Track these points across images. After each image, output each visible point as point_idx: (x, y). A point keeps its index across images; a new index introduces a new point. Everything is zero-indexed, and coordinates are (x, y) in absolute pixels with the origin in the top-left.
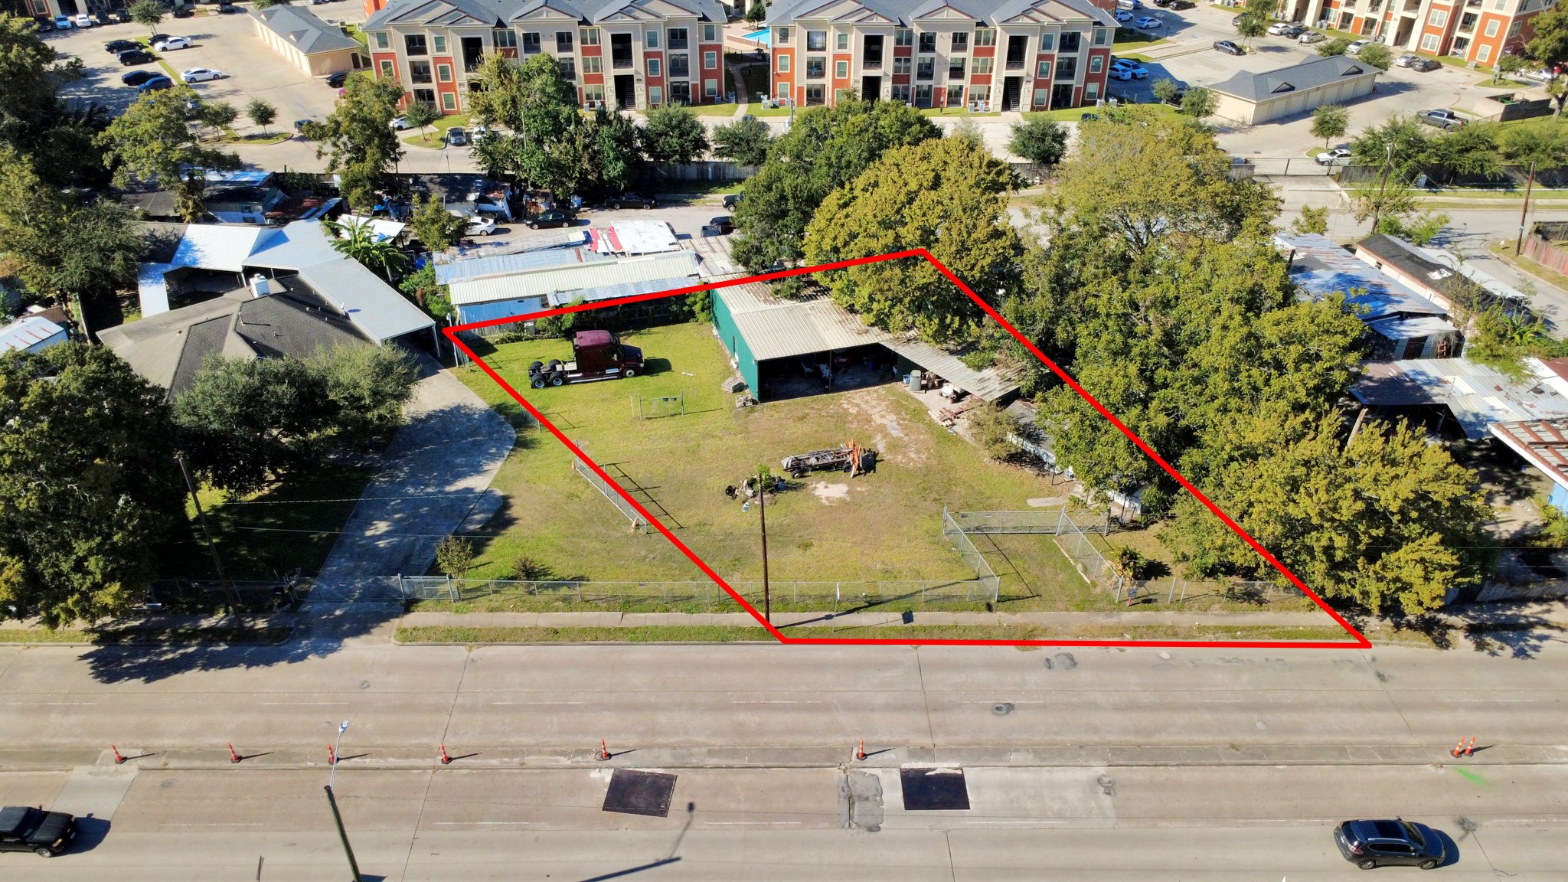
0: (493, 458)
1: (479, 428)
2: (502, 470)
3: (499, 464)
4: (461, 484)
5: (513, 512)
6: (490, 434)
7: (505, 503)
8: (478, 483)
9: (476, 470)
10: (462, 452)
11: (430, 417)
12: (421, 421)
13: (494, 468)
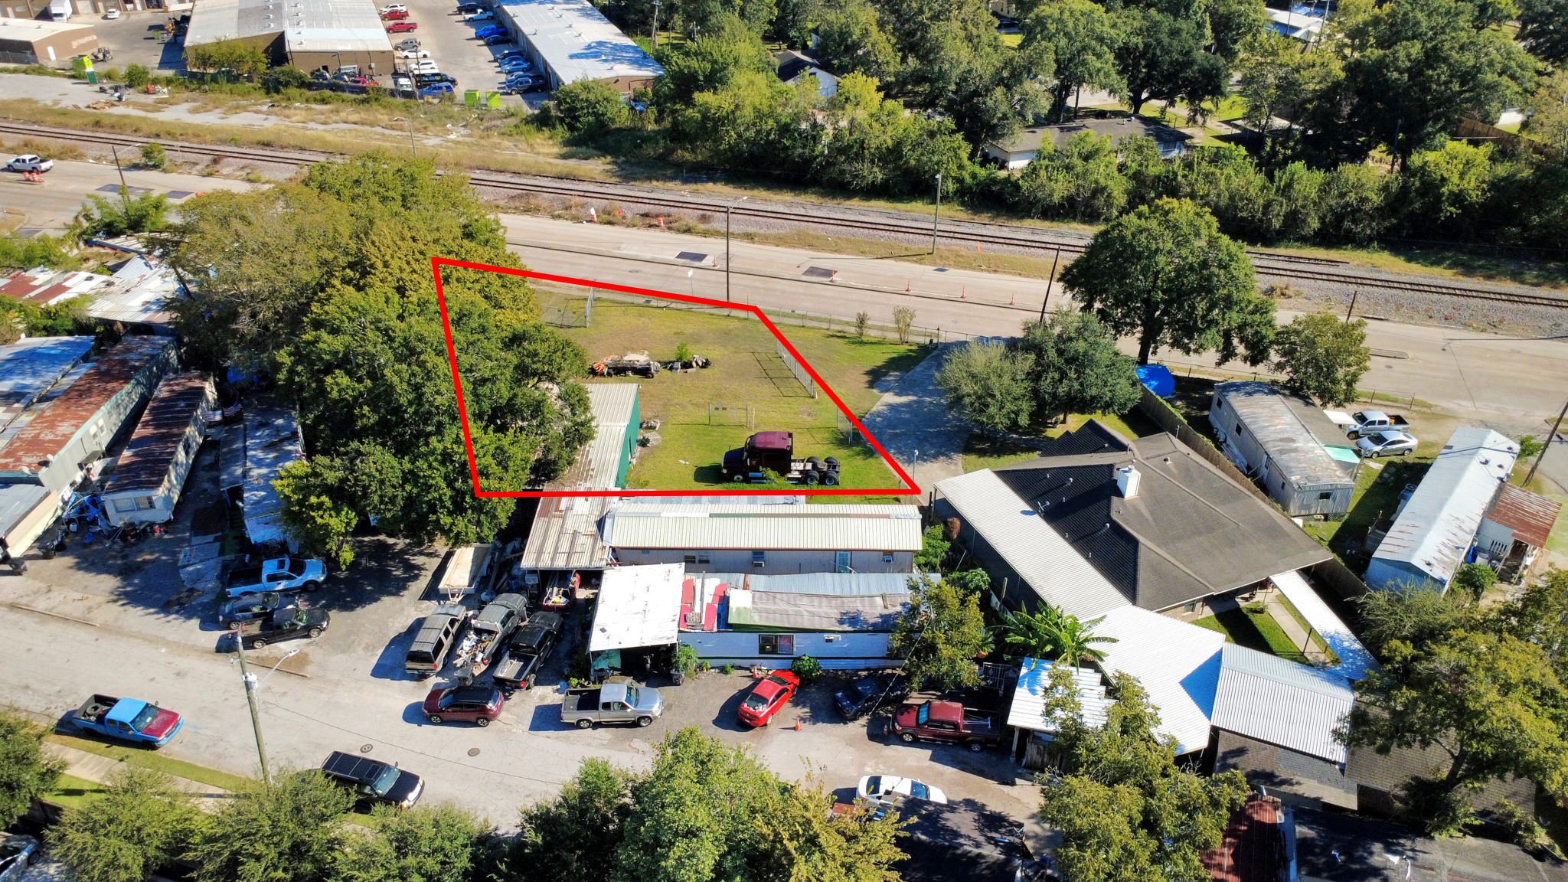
0: (879, 414)
1: (890, 440)
2: (874, 404)
3: (874, 409)
4: (904, 399)
5: (867, 378)
6: (880, 433)
7: (872, 384)
8: (890, 398)
9: (893, 408)
10: (904, 422)
11: (935, 457)
12: (943, 454)
13: (878, 407)
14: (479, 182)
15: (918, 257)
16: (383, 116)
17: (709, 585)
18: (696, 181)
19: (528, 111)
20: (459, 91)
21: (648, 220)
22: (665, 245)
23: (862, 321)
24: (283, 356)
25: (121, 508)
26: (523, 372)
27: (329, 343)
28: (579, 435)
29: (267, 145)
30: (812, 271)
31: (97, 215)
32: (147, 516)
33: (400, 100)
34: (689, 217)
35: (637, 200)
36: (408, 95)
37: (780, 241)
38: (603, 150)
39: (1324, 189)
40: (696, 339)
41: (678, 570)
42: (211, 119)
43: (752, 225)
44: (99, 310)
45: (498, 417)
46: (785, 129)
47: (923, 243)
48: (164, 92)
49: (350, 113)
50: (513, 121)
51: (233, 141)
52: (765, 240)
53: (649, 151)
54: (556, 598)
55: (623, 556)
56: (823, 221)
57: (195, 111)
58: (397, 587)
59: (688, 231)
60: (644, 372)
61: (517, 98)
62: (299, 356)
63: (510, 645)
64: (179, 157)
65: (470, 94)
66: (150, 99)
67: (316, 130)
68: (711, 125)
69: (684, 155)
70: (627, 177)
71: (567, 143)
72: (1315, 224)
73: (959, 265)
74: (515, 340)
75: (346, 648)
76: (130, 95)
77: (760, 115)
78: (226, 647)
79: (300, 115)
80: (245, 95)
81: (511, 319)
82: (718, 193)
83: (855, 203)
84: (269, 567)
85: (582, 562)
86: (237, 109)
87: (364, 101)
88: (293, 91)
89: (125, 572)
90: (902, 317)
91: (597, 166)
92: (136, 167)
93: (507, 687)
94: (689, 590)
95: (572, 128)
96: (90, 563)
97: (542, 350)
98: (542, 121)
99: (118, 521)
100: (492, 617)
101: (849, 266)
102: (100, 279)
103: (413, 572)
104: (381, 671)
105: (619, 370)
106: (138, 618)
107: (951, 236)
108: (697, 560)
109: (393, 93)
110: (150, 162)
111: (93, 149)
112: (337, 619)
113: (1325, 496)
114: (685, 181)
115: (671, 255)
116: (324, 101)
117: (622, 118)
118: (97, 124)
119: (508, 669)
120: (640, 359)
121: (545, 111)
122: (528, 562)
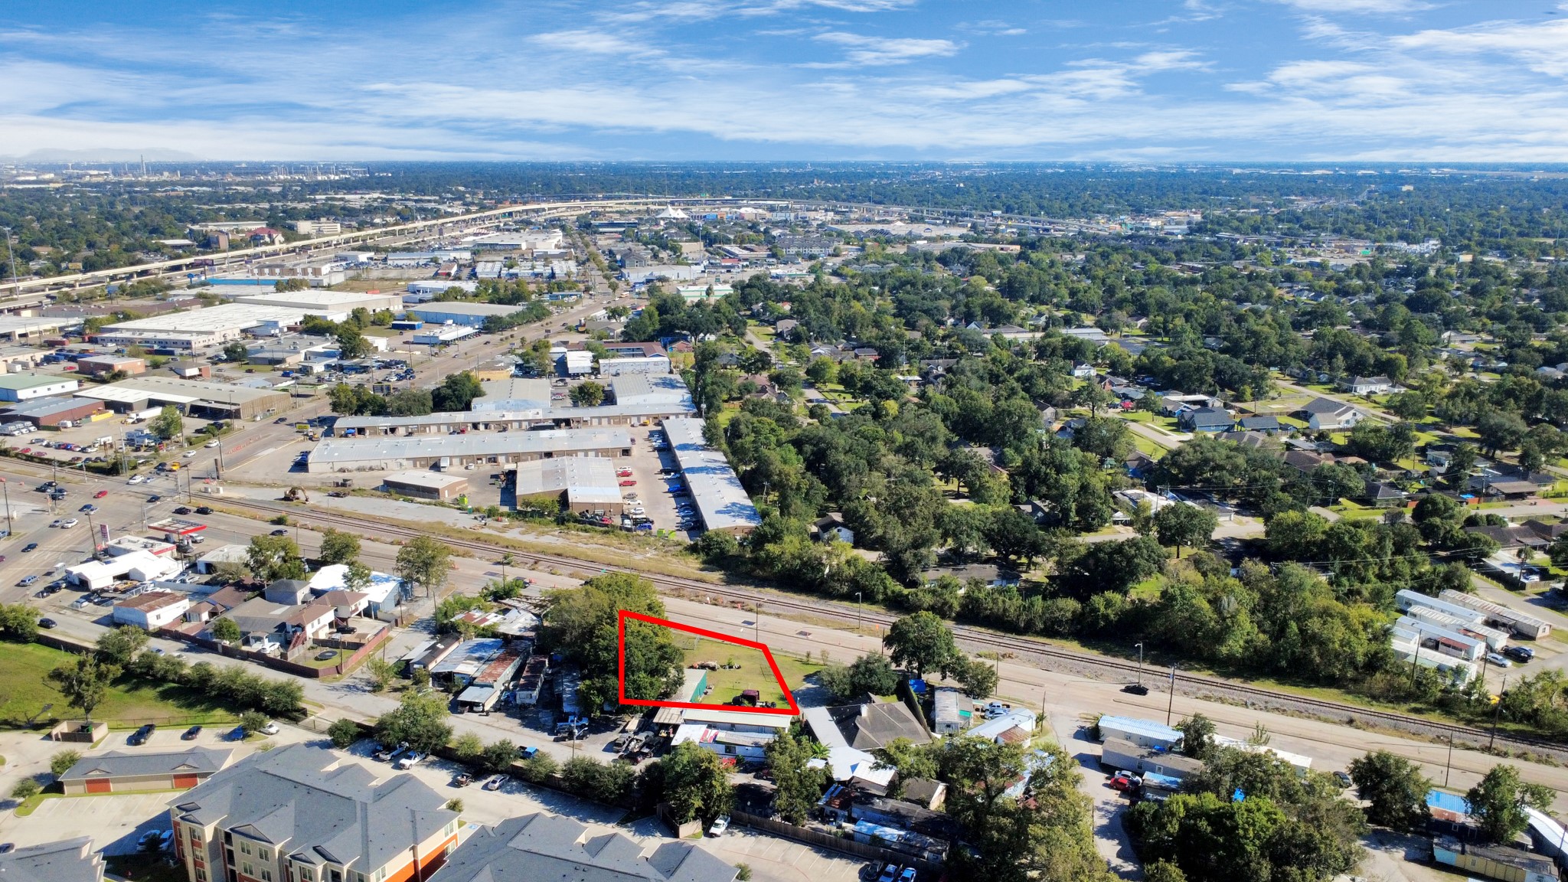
0: (800, 690)
2: (801, 686)
3: (799, 688)
4: (811, 686)
5: (804, 678)
7: (802, 680)
9: (806, 689)
12: (813, 704)
13: (801, 688)
14: (658, 581)
15: (852, 629)
16: (615, 541)
17: (713, 732)
18: (763, 586)
19: (689, 542)
20: (655, 528)
21: (733, 604)
22: (738, 616)
23: (808, 655)
24: (587, 646)
25: (522, 697)
26: (662, 658)
27: (602, 643)
28: (679, 682)
29: (559, 555)
30: (801, 633)
31: (492, 588)
32: (527, 701)
33: (624, 532)
34: (752, 604)
35: (731, 594)
36: (629, 530)
37: (792, 618)
38: (720, 567)
39: (1046, 609)
40: (738, 658)
41: (704, 727)
42: (530, 538)
43: (780, 610)
44: (502, 629)
45: (653, 672)
46: (804, 564)
47: (855, 623)
48: (506, 521)
49: (599, 538)
50: (680, 548)
51: (543, 552)
52: (785, 617)
53: (743, 569)
54: (663, 734)
55: (687, 722)
56: (814, 610)
57: (523, 533)
58: (612, 729)
59: (751, 610)
60: (713, 669)
61: (685, 533)
62: (592, 646)
63: (647, 745)
64: (519, 559)
65: (660, 531)
66: (499, 525)
67: (582, 547)
68: (770, 560)
69: (759, 572)
70: (729, 582)
71: (704, 562)
72: (1041, 626)
73: (870, 634)
74: (661, 647)
75: (594, 743)
76: (489, 521)
77: (794, 557)
78: (556, 740)
79: (575, 539)
80: (546, 525)
81: (661, 640)
82: (770, 594)
83: (835, 602)
84: (571, 718)
85: (673, 722)
86: (543, 533)
87: (606, 532)
88: (571, 524)
89: (522, 718)
90: (824, 654)
91: (717, 576)
92: (499, 563)
93: (645, 755)
94: (706, 733)
95: (707, 554)
96: (510, 715)
97: (669, 650)
98: (693, 549)
99: (518, 702)
100: (642, 736)
101: (818, 632)
102: (500, 617)
103: (617, 726)
104: (605, 750)
105: (703, 667)
106: (527, 731)
107: (871, 620)
108: (711, 725)
109: (621, 528)
110: (506, 562)
111: (478, 553)
112: (591, 737)
113: (948, 726)
114: (757, 586)
115: (739, 622)
116: (586, 531)
117: (734, 550)
118: (478, 539)
119: (646, 750)
120: (712, 663)
121: (696, 544)
122: (656, 720)
